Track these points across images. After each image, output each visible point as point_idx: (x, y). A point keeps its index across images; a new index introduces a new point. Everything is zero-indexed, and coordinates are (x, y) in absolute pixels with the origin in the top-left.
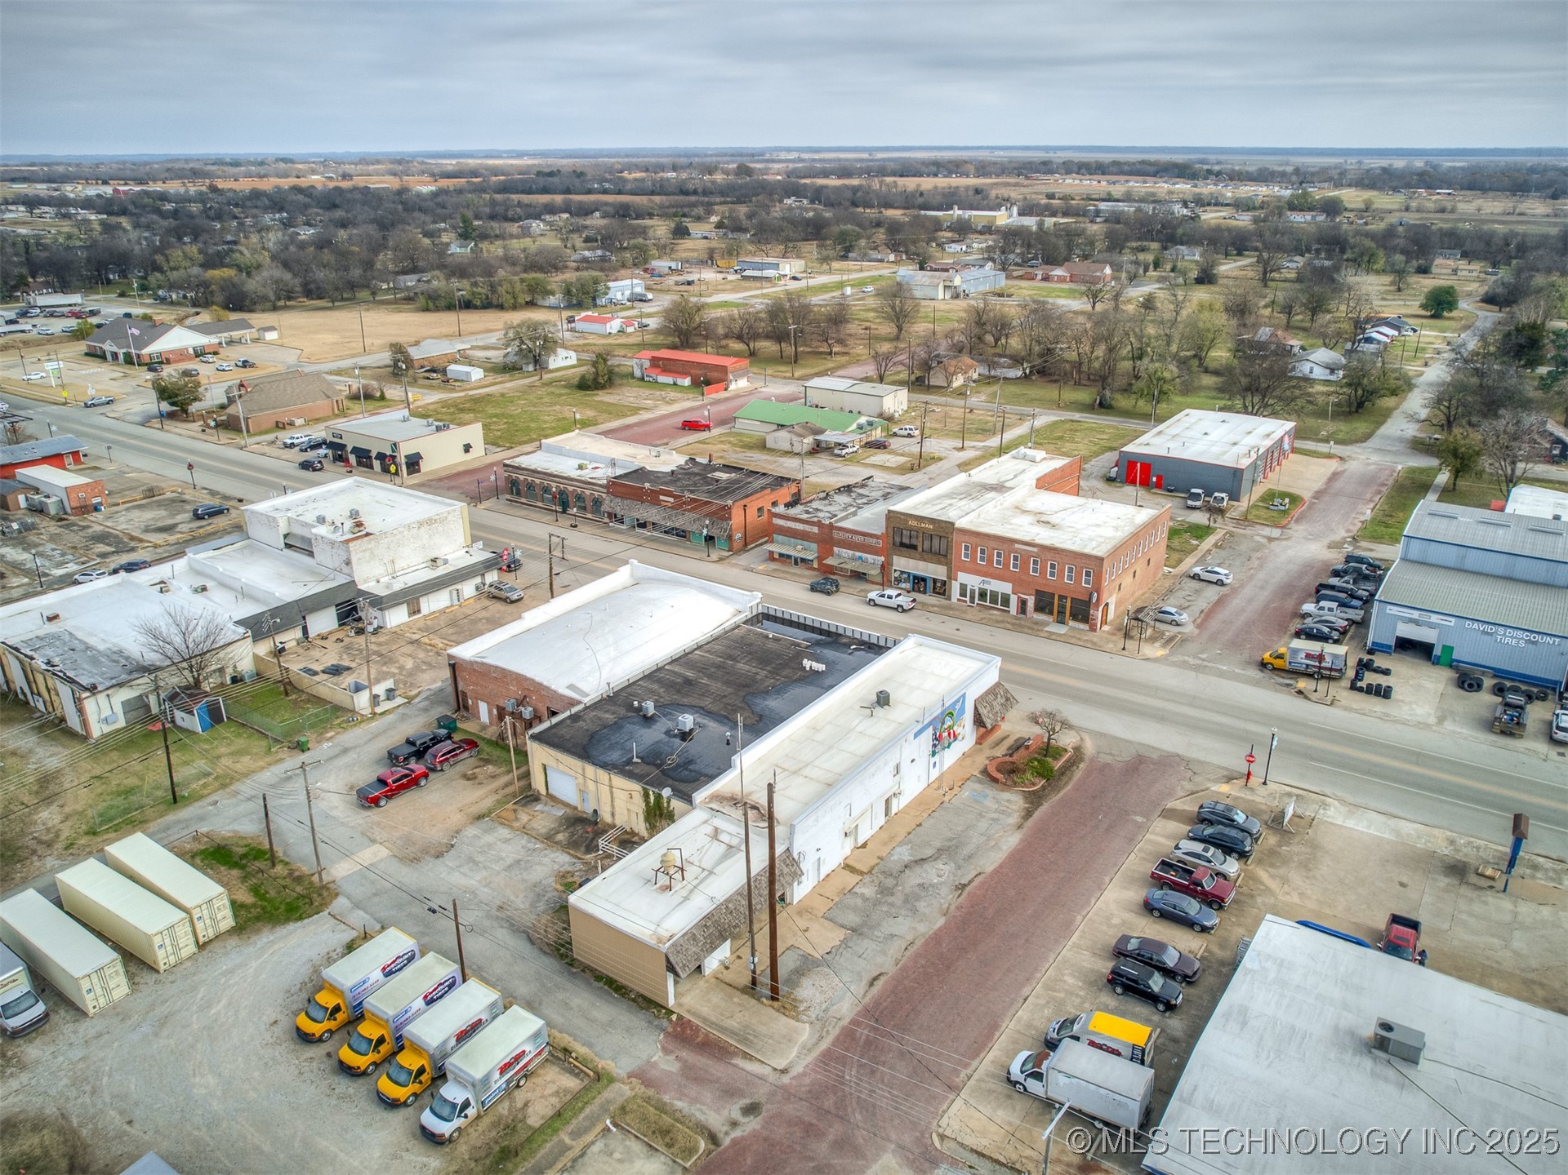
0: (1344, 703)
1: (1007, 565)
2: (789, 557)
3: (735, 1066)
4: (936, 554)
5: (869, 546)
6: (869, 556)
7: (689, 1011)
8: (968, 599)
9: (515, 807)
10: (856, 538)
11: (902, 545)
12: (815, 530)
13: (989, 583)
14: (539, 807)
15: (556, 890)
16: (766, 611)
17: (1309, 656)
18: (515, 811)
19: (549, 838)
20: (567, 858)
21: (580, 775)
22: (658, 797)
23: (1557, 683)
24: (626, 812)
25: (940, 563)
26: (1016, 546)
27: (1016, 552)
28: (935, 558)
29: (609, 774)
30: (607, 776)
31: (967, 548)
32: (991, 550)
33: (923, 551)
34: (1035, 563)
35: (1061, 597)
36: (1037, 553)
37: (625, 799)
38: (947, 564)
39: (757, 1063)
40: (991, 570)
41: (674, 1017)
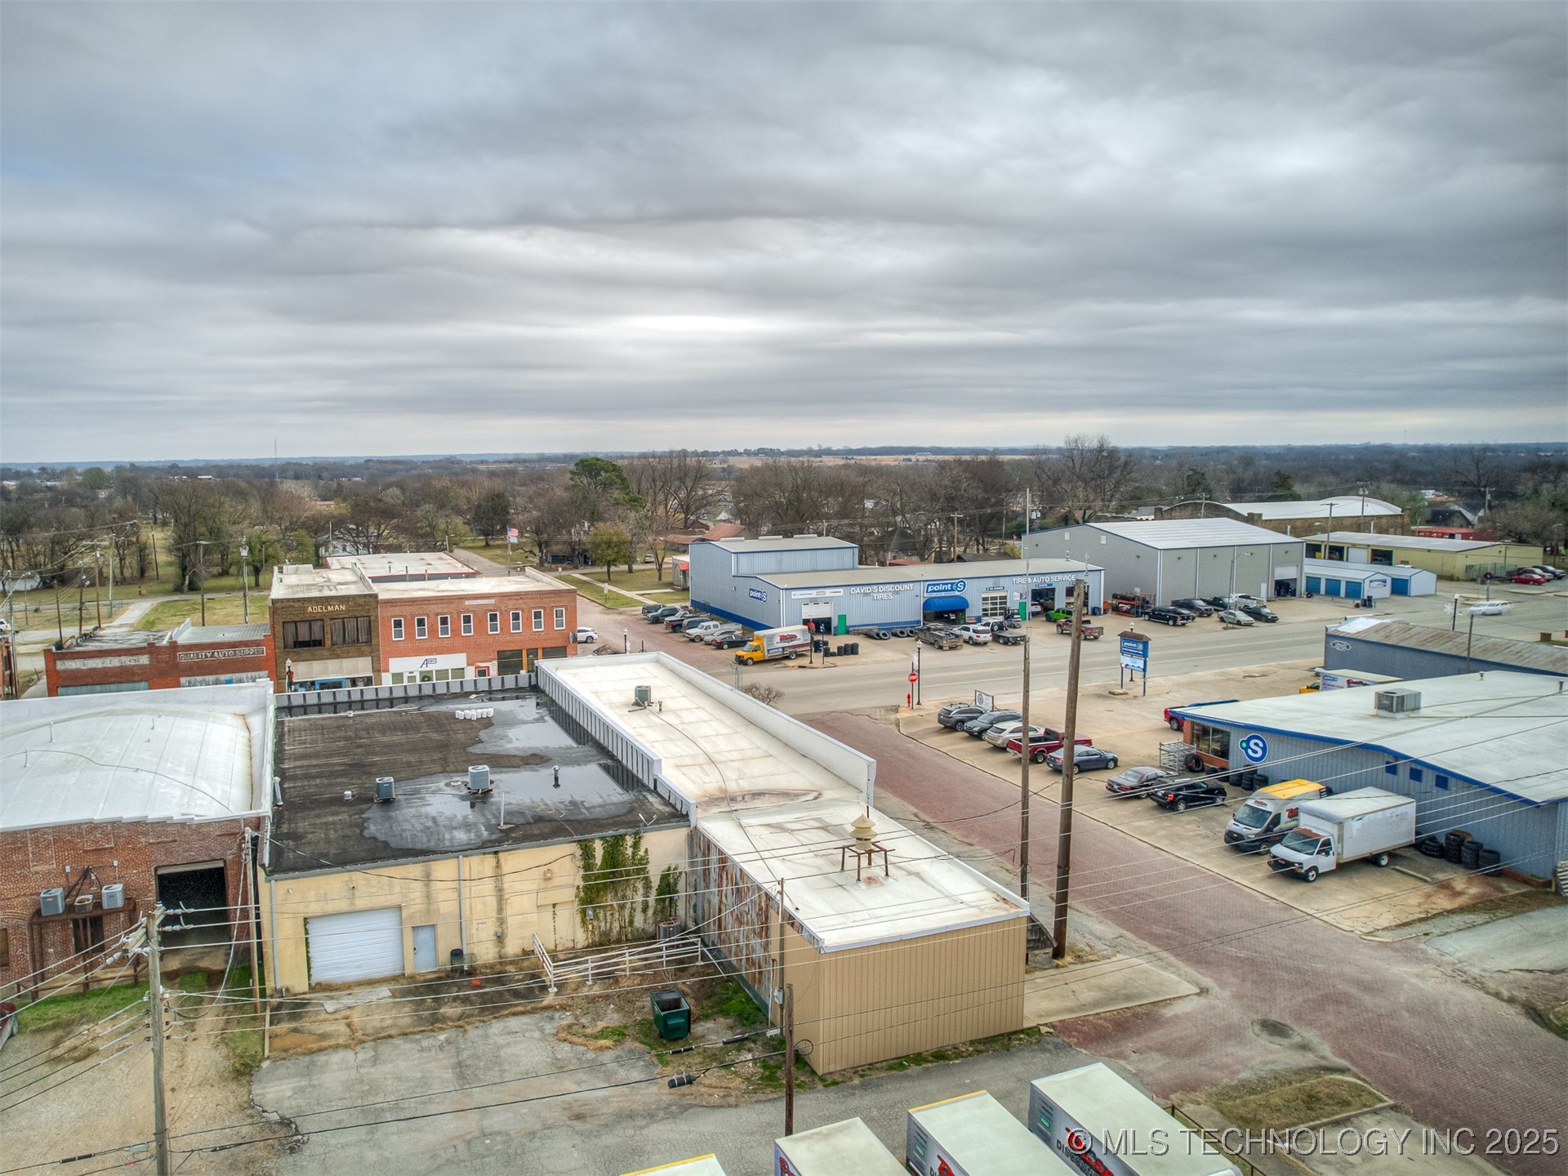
1: (456, 632)
4: (352, 643)
5: (244, 661)
6: (244, 676)
10: (218, 654)
13: (434, 661)
14: (330, 1007)
15: (602, 1049)
16: (286, 703)
17: (783, 638)
18: (295, 1030)
19: (435, 1022)
20: (525, 1019)
21: (417, 891)
22: (614, 847)
23: (918, 622)
24: (534, 917)
25: (361, 654)
26: (467, 603)
27: (468, 611)
28: (352, 649)
29: (496, 853)
30: (490, 860)
31: (398, 624)
32: (432, 617)
33: (333, 645)
34: (493, 618)
35: (529, 652)
36: (495, 605)
37: (535, 887)
38: (371, 653)
39: (1180, 1002)
40: (435, 643)
41: (1044, 1029)
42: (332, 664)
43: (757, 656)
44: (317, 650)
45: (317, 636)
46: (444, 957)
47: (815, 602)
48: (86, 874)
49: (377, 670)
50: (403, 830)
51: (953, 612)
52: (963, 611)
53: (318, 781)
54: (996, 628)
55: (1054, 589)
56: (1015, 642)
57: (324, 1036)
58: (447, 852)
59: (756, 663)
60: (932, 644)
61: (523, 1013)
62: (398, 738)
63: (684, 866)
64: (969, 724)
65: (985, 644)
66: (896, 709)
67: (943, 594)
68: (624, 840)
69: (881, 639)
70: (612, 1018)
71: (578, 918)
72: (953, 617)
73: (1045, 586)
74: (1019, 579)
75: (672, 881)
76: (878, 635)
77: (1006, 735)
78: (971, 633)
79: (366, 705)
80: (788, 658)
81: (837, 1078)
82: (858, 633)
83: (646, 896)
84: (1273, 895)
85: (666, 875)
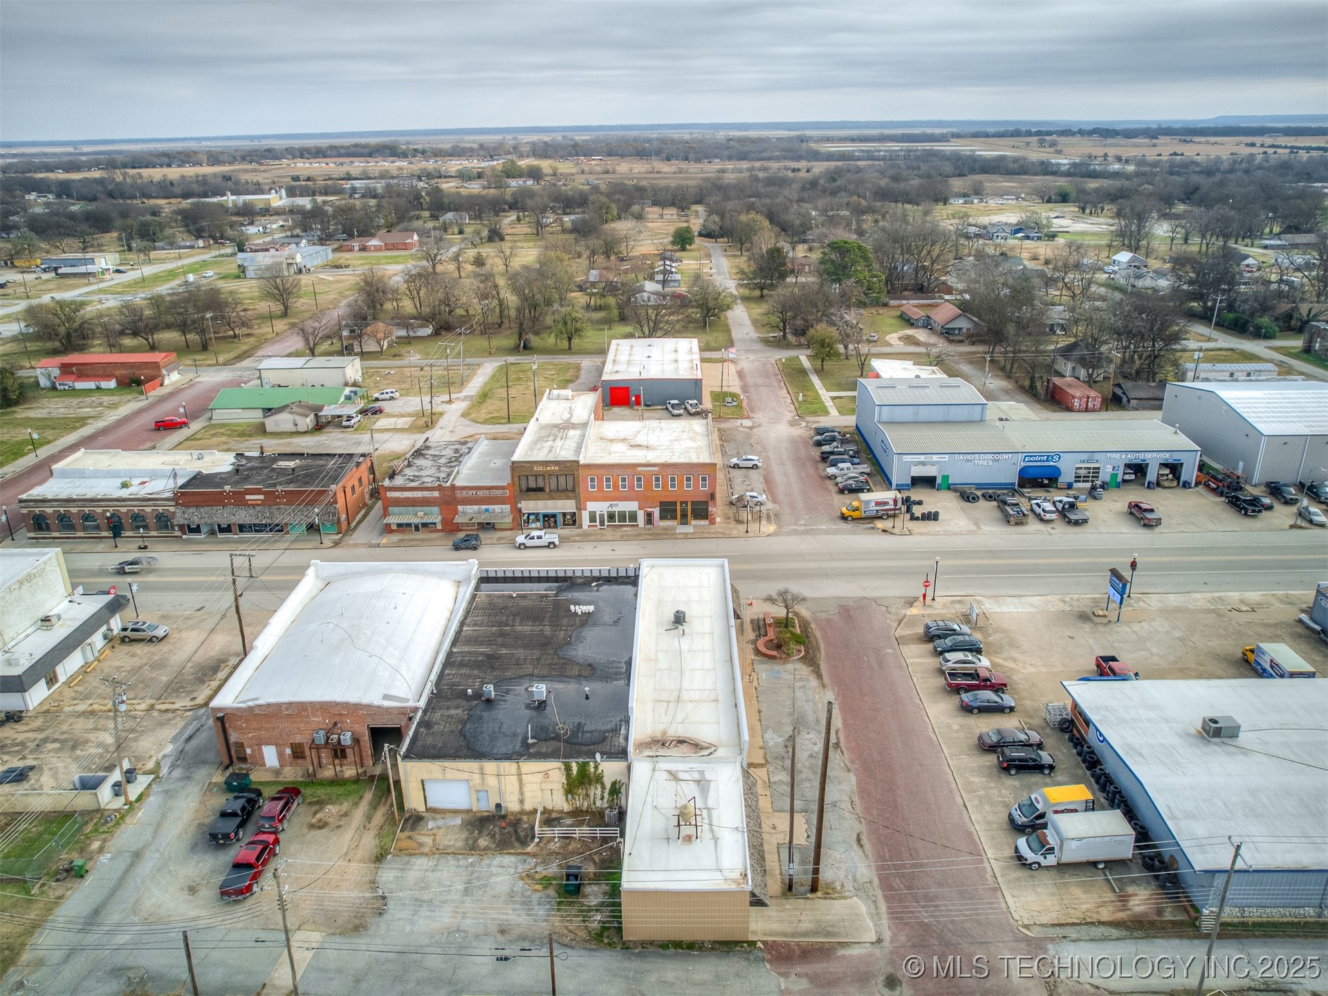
0: (916, 531)
1: (632, 488)
2: (409, 525)
3: (843, 956)
4: (563, 491)
5: (495, 498)
6: (496, 507)
7: (765, 934)
8: (598, 523)
9: (407, 833)
10: (481, 493)
11: (529, 490)
12: (436, 494)
13: (617, 505)
14: (431, 825)
15: (536, 891)
16: (485, 575)
17: (878, 504)
18: (410, 838)
19: (472, 848)
20: (513, 858)
21: (477, 775)
23: (1013, 484)
24: (540, 794)
25: (568, 498)
26: (639, 468)
27: (639, 474)
28: (563, 494)
29: (518, 762)
30: (514, 765)
31: (593, 480)
32: (615, 477)
33: (551, 491)
34: (657, 480)
35: (682, 503)
36: (658, 471)
37: (539, 781)
38: (575, 498)
39: (856, 945)
40: (617, 494)
41: (760, 945)
42: (550, 503)
44: (539, 493)
45: (541, 484)
46: (492, 807)
47: (923, 463)
48: (335, 724)
49: (579, 509)
51: (1046, 478)
52: (1057, 479)
53: (464, 671)
54: (1067, 506)
55: (1147, 464)
56: (1077, 523)
57: (420, 845)
58: (491, 759)
60: (1004, 514)
61: (514, 854)
63: (625, 780)
65: (1051, 522)
66: (910, 602)
67: (1039, 464)
68: (589, 764)
69: (971, 501)
70: (552, 870)
71: (564, 798)
72: (1046, 482)
73: (1139, 462)
75: (618, 787)
76: (971, 496)
80: (881, 518)
81: (631, 945)
82: (956, 491)
83: (603, 792)
84: (998, 875)
85: (614, 784)
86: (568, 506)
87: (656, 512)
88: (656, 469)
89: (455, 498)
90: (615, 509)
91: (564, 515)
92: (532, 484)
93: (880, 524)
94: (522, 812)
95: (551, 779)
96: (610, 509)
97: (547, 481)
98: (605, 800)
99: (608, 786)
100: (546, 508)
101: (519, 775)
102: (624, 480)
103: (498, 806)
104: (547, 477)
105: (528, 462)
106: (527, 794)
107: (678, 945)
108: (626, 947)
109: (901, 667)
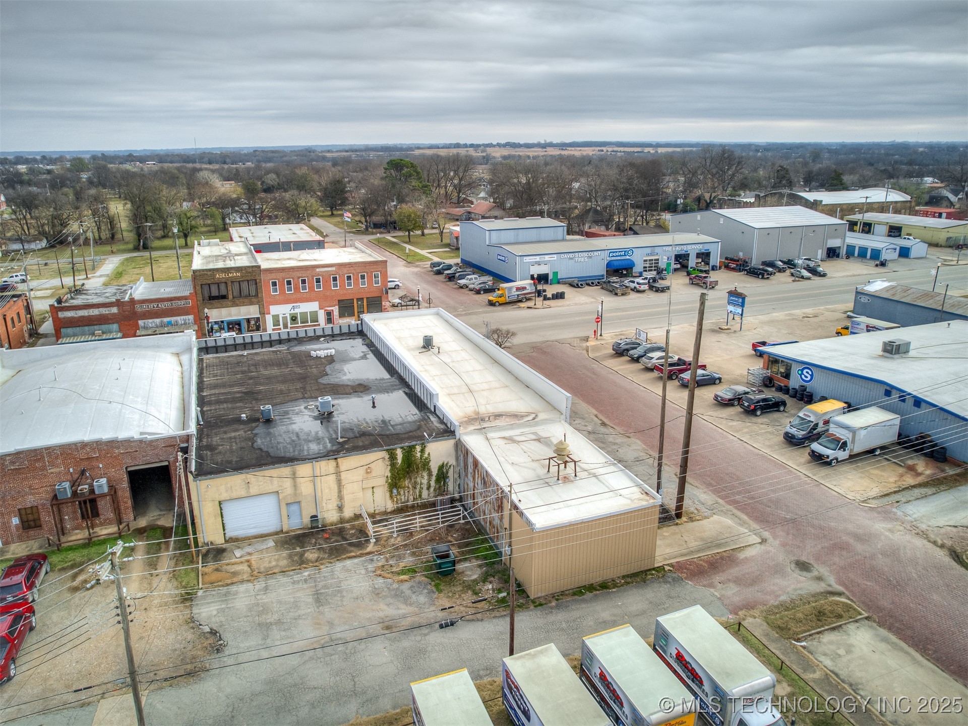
0: (553, 305)
1: (311, 289)
3: (746, 558)
4: (246, 297)
5: (178, 309)
6: (178, 319)
8: (281, 326)
9: (212, 566)
10: (162, 306)
12: (115, 310)
13: (299, 307)
14: (238, 553)
15: (402, 581)
17: (518, 289)
18: (217, 570)
19: (301, 562)
20: (356, 561)
21: (288, 484)
22: (409, 452)
23: (603, 276)
24: (360, 494)
25: (251, 304)
26: (318, 270)
27: (318, 275)
28: (246, 300)
29: (336, 459)
30: (332, 463)
31: (274, 284)
32: (296, 279)
33: (233, 298)
34: (335, 279)
35: (358, 299)
36: (335, 271)
37: (360, 478)
38: (258, 303)
39: (749, 548)
40: (298, 296)
41: (667, 568)
42: (234, 310)
43: (502, 300)
44: (223, 301)
45: (223, 292)
46: (307, 520)
47: (539, 264)
48: (83, 472)
49: (263, 313)
50: (278, 443)
51: (625, 269)
52: (632, 268)
53: (225, 405)
54: (651, 281)
55: (689, 254)
56: (663, 290)
57: (235, 574)
58: (305, 460)
59: (500, 304)
60: (611, 291)
61: (355, 557)
62: (275, 371)
63: (452, 462)
64: (631, 352)
65: (644, 291)
66: (586, 339)
67: (619, 258)
68: (415, 448)
69: (579, 287)
70: (408, 560)
71: (388, 494)
72: (625, 272)
73: (683, 252)
74: (667, 248)
75: (445, 471)
76: (577, 285)
77: (654, 361)
78: (635, 285)
79: (255, 346)
80: (521, 301)
81: (543, 602)
82: (565, 283)
83: (429, 480)
84: (810, 475)
85: (441, 468)
86: (250, 311)
87: (336, 310)
88: (334, 269)
89: (135, 313)
90: (297, 311)
91: (248, 321)
92: (215, 292)
93: (522, 305)
94: (342, 521)
95: (373, 474)
96: (292, 312)
97: (230, 288)
98: (432, 489)
99: (435, 471)
100: (230, 315)
101: (338, 473)
102: (304, 282)
103: (314, 518)
104: (229, 284)
105: (210, 270)
106: (347, 498)
107: (591, 588)
108: (539, 604)
109: (611, 373)
